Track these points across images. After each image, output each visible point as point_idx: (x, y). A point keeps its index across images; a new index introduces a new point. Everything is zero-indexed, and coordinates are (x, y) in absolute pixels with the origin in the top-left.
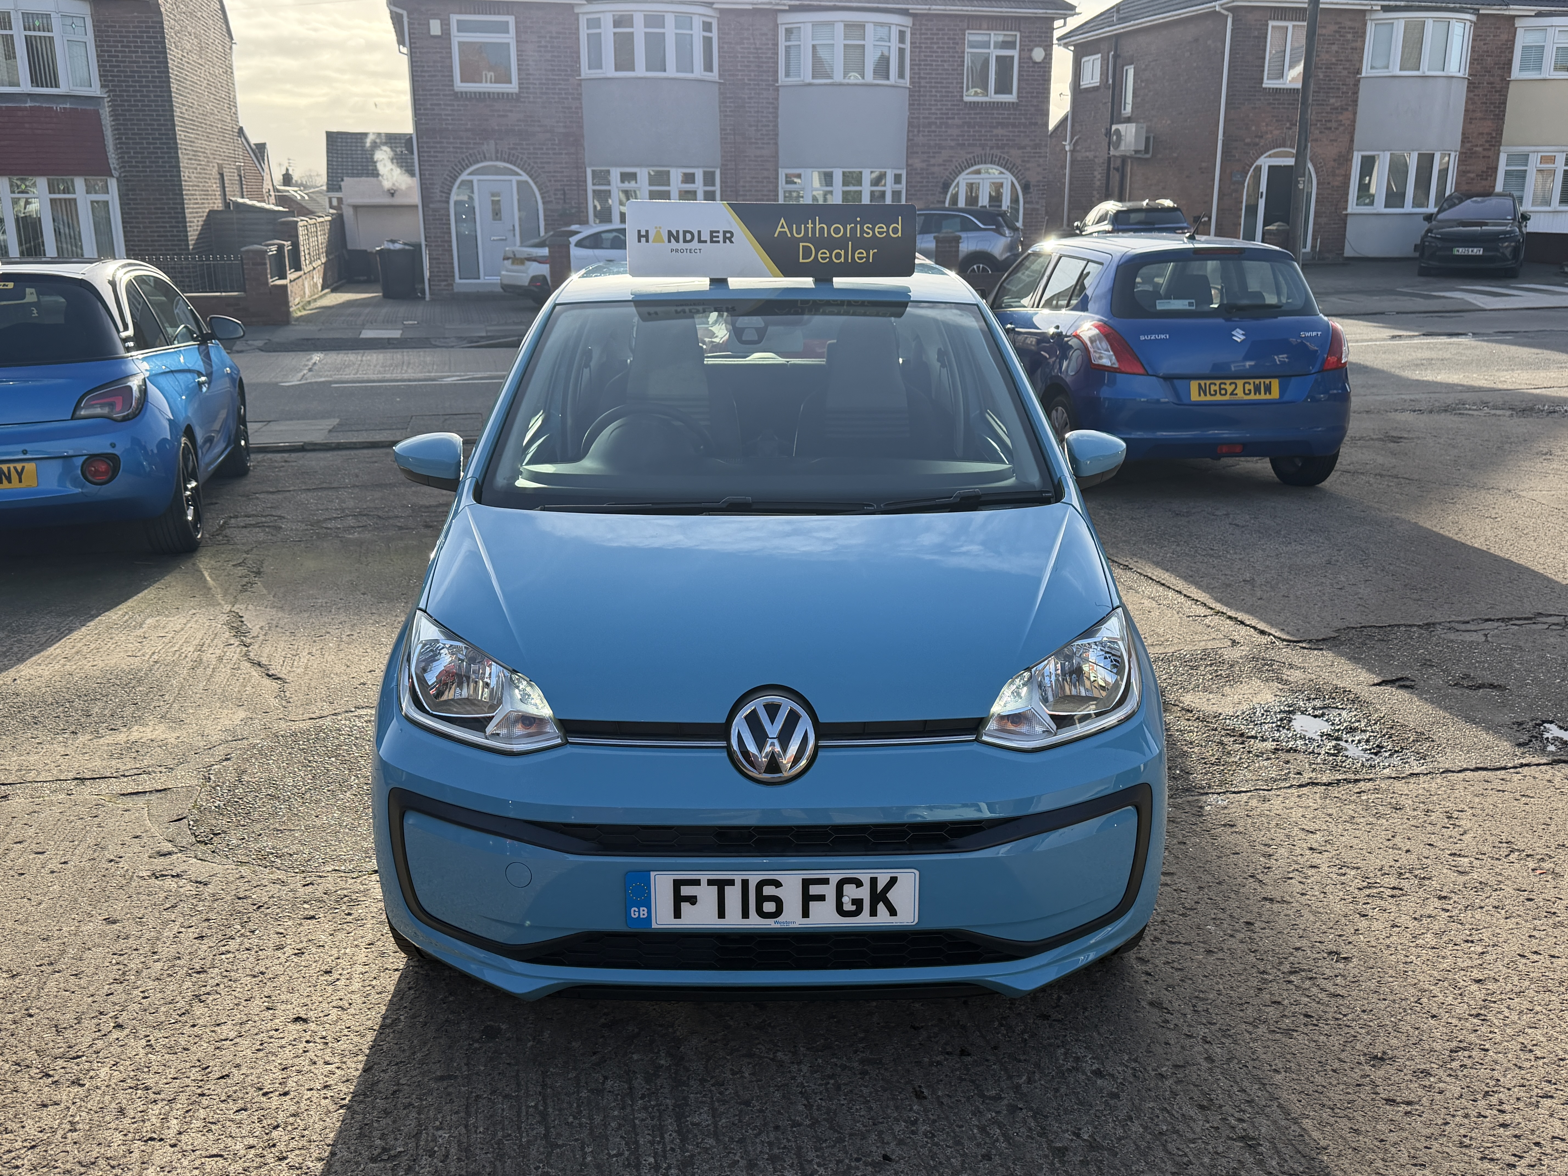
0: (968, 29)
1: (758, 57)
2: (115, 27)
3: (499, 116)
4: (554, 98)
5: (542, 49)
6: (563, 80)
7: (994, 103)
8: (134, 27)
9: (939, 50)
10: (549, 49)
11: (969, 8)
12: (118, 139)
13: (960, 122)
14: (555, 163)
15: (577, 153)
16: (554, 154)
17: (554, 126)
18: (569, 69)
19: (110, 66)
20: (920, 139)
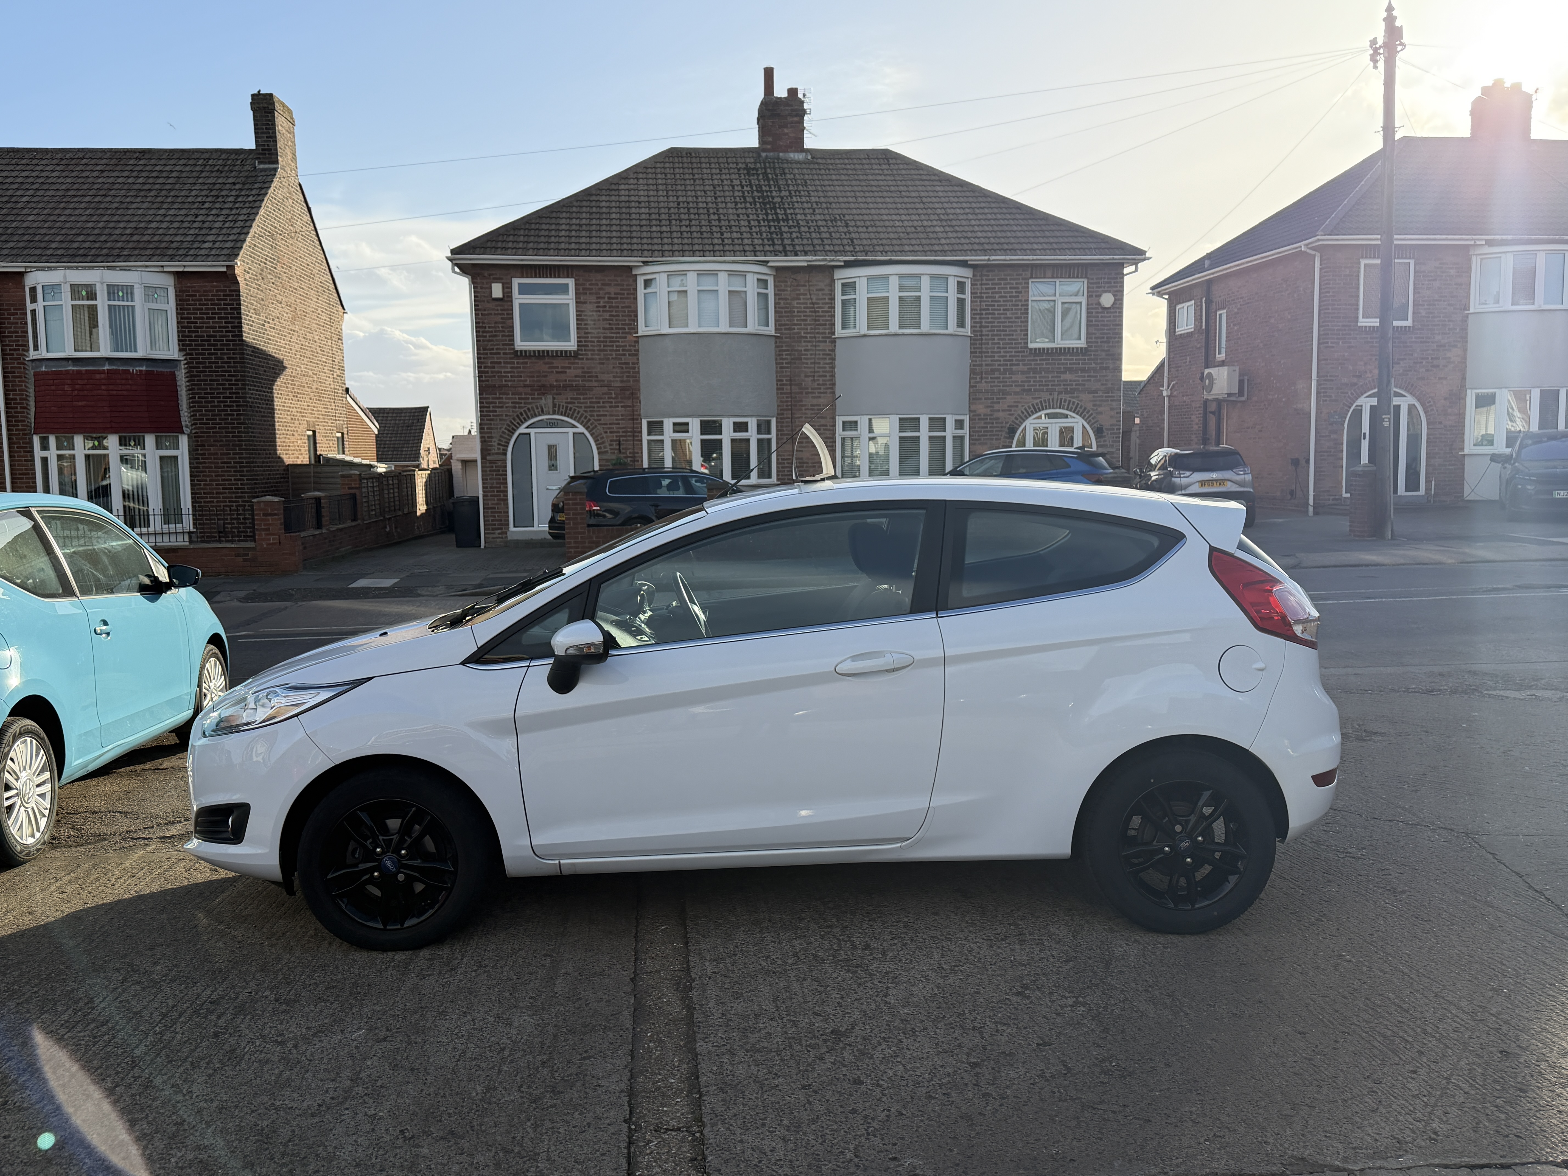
0: (1031, 277)
1: (815, 312)
2: (195, 296)
3: (557, 372)
4: (611, 355)
5: (601, 309)
6: (621, 338)
7: (1060, 349)
8: (213, 295)
9: (1002, 299)
10: (607, 308)
11: (1031, 257)
12: (191, 398)
13: (1025, 368)
14: (611, 415)
15: (633, 406)
16: (610, 407)
17: (611, 381)
18: (626, 327)
19: (189, 332)
20: (983, 386)
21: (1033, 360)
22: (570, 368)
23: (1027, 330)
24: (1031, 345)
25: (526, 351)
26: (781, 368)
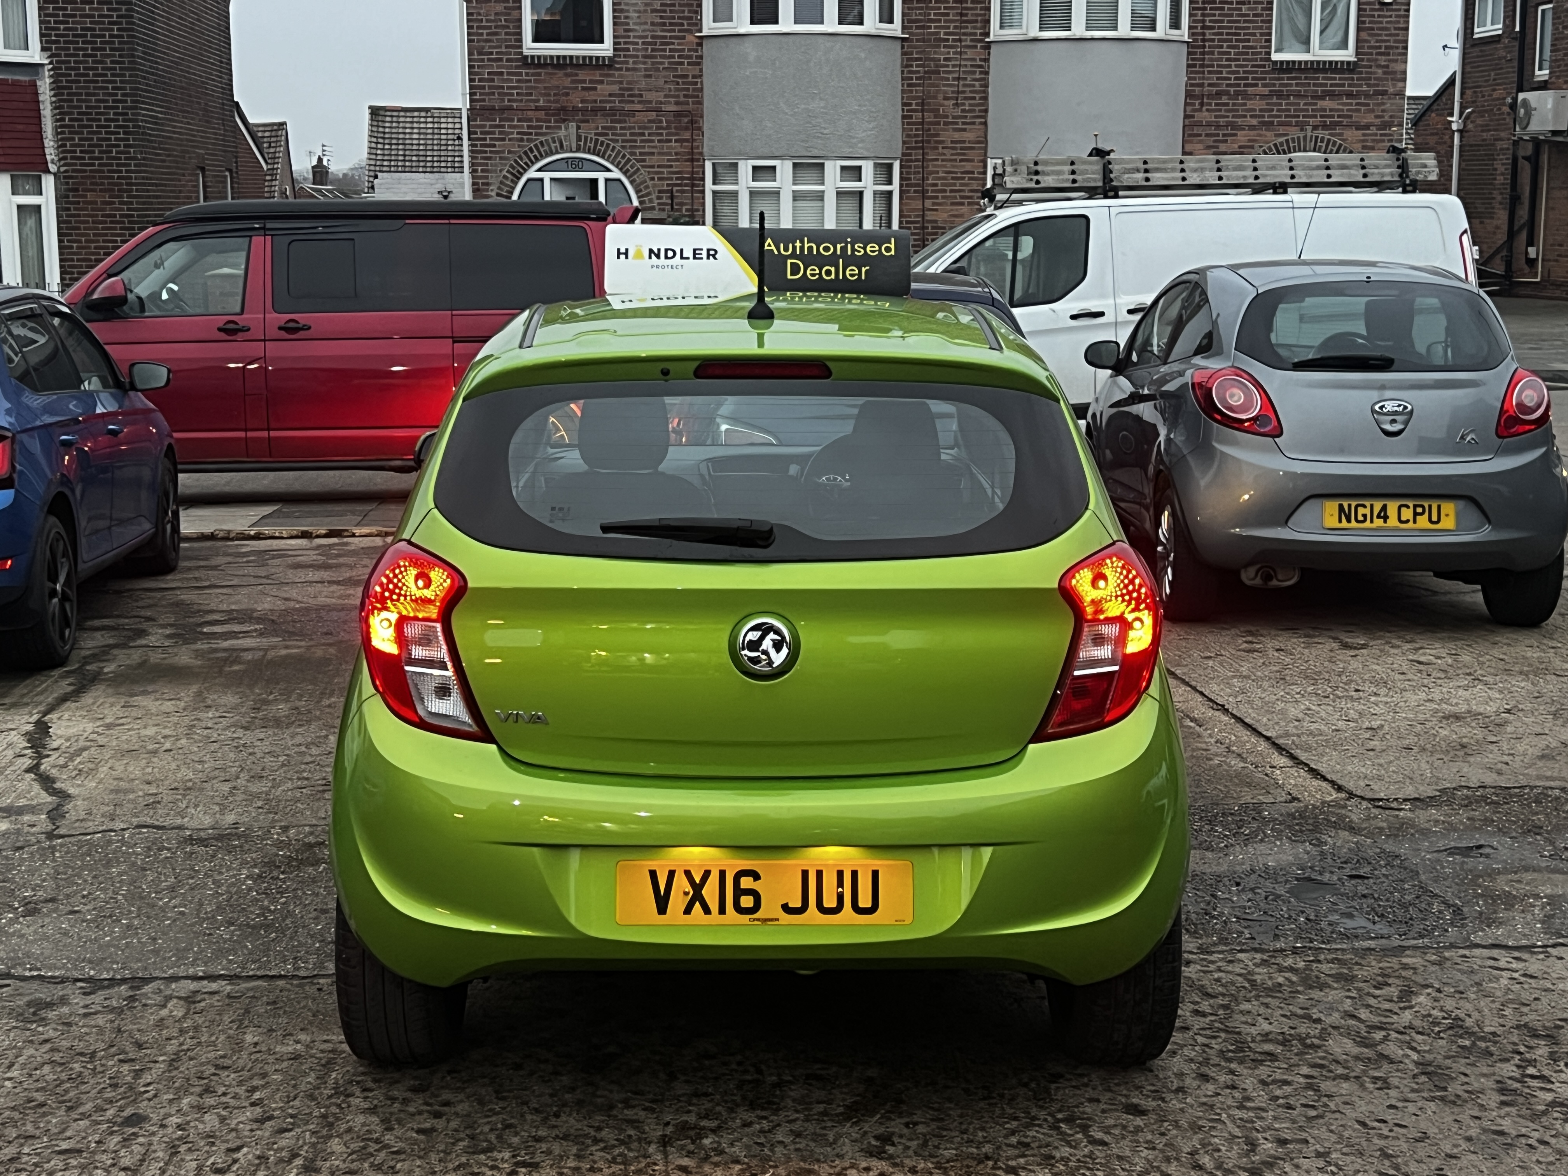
1: (961, 2)
3: (584, 89)
4: (662, 63)
6: (677, 37)
7: (1318, 62)
12: (58, 119)
13: (1266, 91)
14: (660, 154)
15: (693, 140)
16: (659, 141)
17: (661, 103)
18: (685, 23)
19: (55, 22)
20: (1204, 116)
21: (1279, 79)
22: (602, 82)
23: (1270, 34)
24: (1276, 57)
25: (539, 57)
26: (909, 85)
